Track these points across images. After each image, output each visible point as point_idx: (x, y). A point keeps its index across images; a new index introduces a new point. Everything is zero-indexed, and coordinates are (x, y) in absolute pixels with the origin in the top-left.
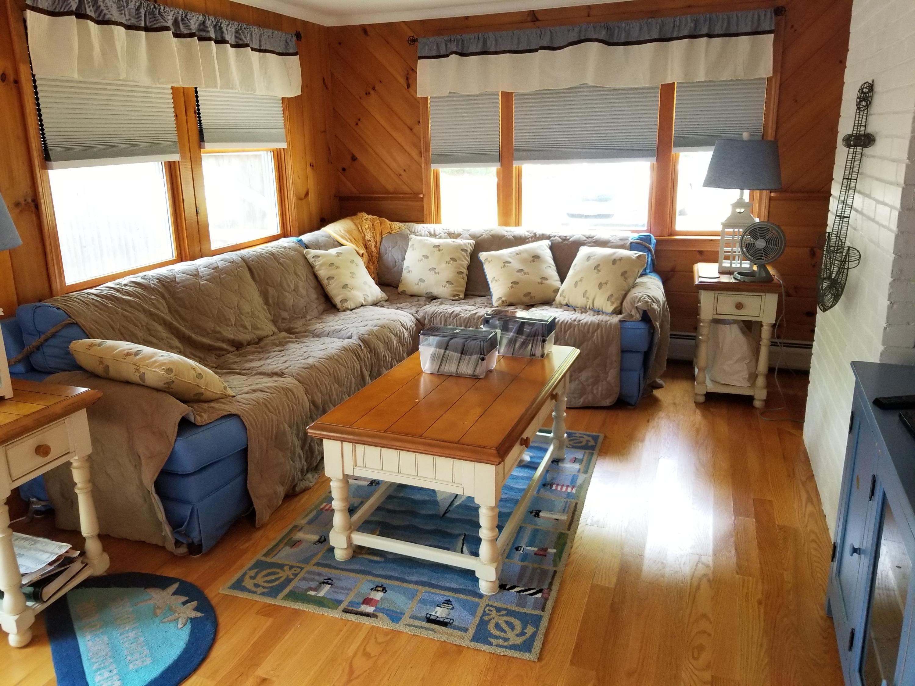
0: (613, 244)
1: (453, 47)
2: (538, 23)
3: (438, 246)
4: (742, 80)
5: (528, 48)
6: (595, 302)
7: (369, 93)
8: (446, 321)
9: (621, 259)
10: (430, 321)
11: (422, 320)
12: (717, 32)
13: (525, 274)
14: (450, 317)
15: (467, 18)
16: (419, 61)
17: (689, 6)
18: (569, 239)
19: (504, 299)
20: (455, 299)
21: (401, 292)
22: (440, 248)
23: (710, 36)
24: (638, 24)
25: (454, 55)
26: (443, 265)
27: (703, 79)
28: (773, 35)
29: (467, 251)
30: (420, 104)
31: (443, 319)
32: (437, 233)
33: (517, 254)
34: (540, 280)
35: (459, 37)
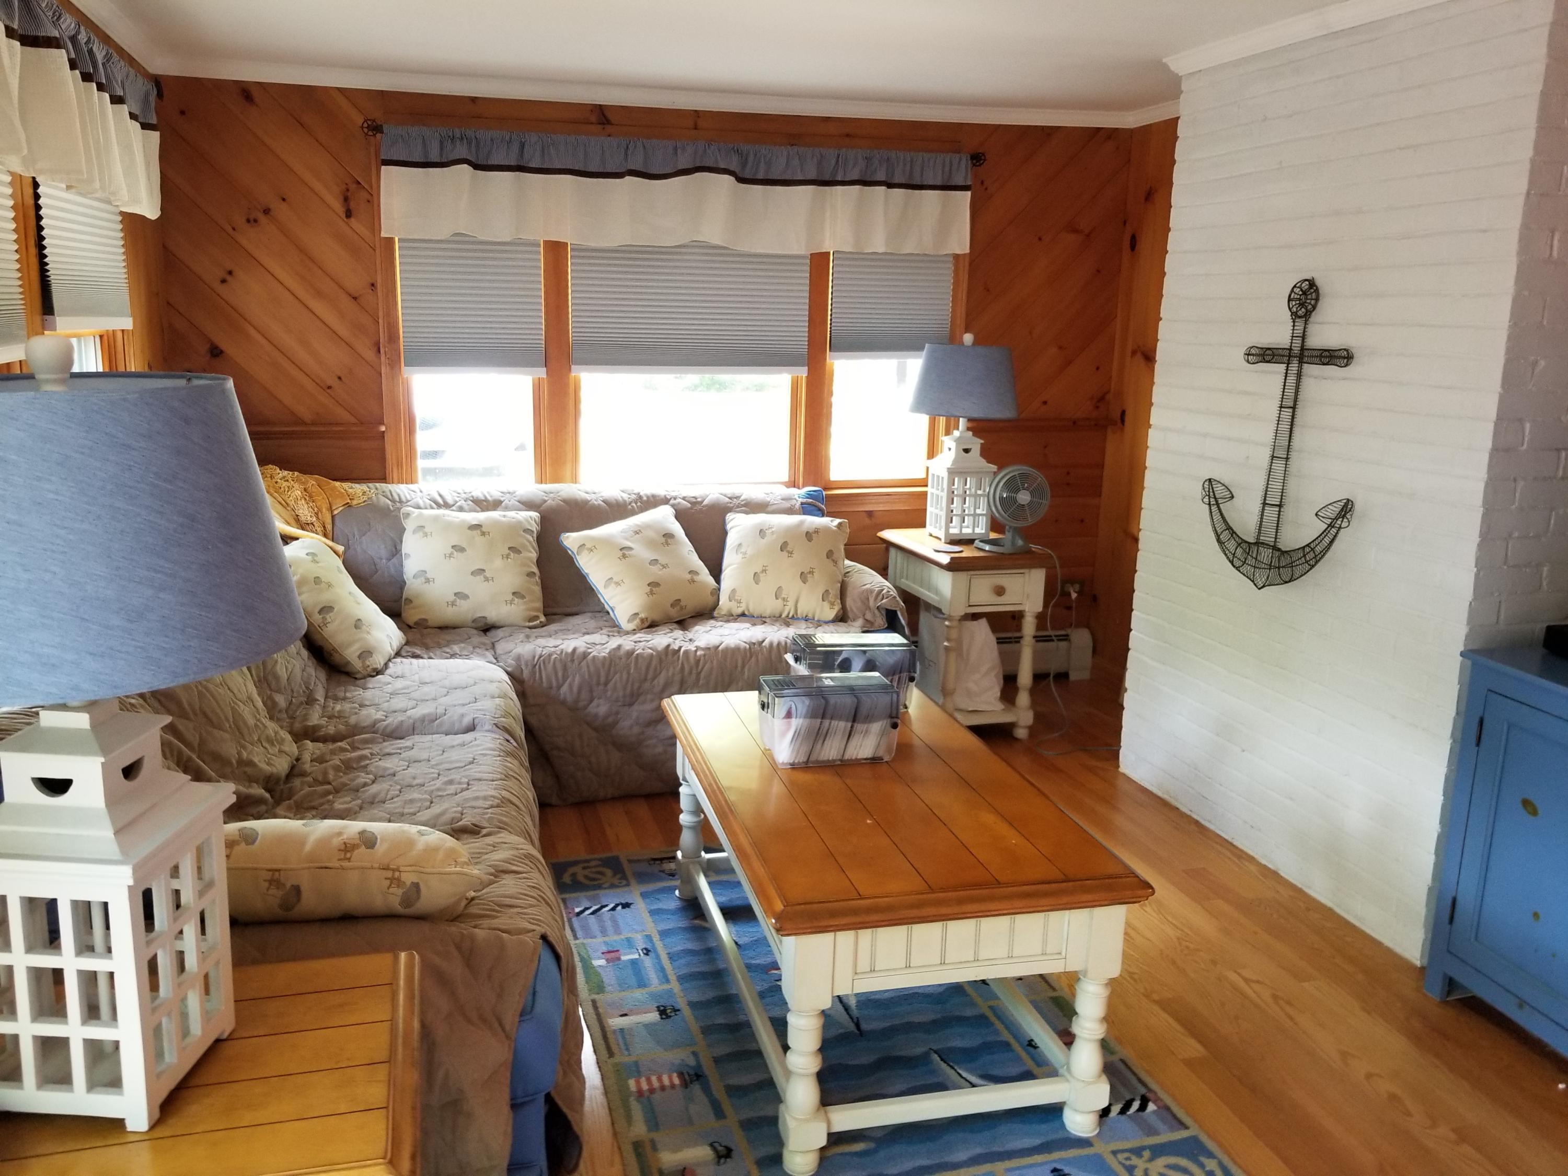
0: (774, 507)
1: (461, 151)
2: (609, 128)
3: (477, 527)
4: (932, 256)
5: (601, 170)
6: (799, 605)
7: (255, 221)
8: (565, 668)
9: (817, 531)
10: (533, 673)
11: (517, 674)
12: (896, 181)
13: (664, 567)
14: (573, 661)
15: (474, 100)
16: (384, 168)
17: (848, 135)
18: (702, 502)
19: (642, 615)
20: (533, 626)
21: (416, 623)
22: (484, 529)
23: (890, 186)
24: (785, 153)
25: (466, 165)
26: (498, 563)
27: (881, 250)
28: (969, 193)
29: (533, 532)
30: (378, 251)
31: (559, 666)
32: (450, 500)
33: (637, 533)
34: (689, 576)
35: (470, 133)
